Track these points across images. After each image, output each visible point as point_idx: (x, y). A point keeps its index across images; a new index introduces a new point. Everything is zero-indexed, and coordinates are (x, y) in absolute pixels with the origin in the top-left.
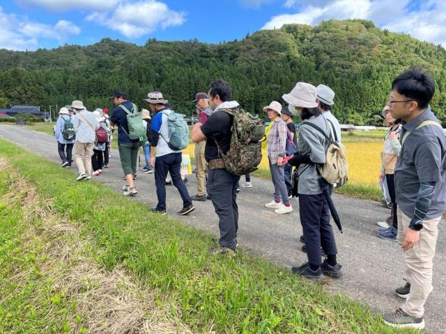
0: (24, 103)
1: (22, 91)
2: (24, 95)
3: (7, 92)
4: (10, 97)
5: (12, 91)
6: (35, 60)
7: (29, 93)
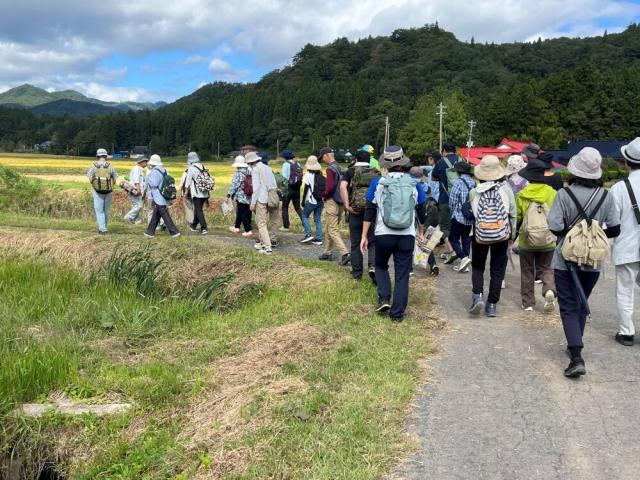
0: (597, 136)
1: (595, 110)
2: (599, 119)
3: (563, 114)
4: (568, 125)
5: (575, 112)
6: (621, 50)
7: (610, 112)
